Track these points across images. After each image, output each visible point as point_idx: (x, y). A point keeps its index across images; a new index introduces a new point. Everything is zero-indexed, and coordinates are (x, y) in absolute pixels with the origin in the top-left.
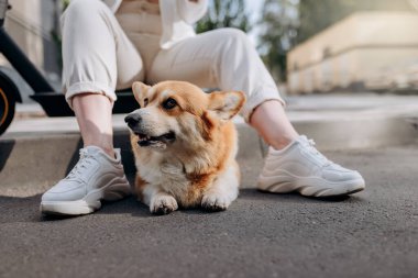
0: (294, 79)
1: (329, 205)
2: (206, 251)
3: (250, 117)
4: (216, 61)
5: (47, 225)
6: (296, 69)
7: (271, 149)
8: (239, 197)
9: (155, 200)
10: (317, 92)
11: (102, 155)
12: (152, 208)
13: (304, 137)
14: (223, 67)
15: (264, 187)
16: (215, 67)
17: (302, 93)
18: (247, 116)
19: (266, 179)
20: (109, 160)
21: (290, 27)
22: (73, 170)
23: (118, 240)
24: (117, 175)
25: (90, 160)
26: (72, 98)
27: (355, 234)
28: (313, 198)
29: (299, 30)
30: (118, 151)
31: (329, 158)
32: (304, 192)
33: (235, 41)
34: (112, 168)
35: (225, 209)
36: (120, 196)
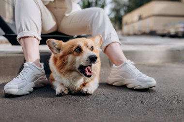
0: (125, 29)
1: (139, 94)
2: (81, 118)
3: (105, 49)
4: (90, 22)
5: (7, 100)
6: (127, 24)
7: (114, 65)
8: (98, 87)
9: (58, 89)
10: (135, 35)
11: (34, 66)
12: (57, 93)
13: (129, 61)
14: (93, 25)
15: (110, 83)
16: (89, 25)
17: (129, 35)
18: (103, 49)
19: (111, 79)
20: (37, 69)
21: (124, 5)
22: (20, 74)
23: (40, 110)
24: (41, 75)
25: (29, 69)
26: (20, 39)
27: (152, 110)
28: (132, 89)
29: (128, 7)
30: (42, 64)
31: (140, 71)
32: (128, 86)
33: (99, 13)
34: (39, 72)
35: (91, 94)
36: (43, 85)
